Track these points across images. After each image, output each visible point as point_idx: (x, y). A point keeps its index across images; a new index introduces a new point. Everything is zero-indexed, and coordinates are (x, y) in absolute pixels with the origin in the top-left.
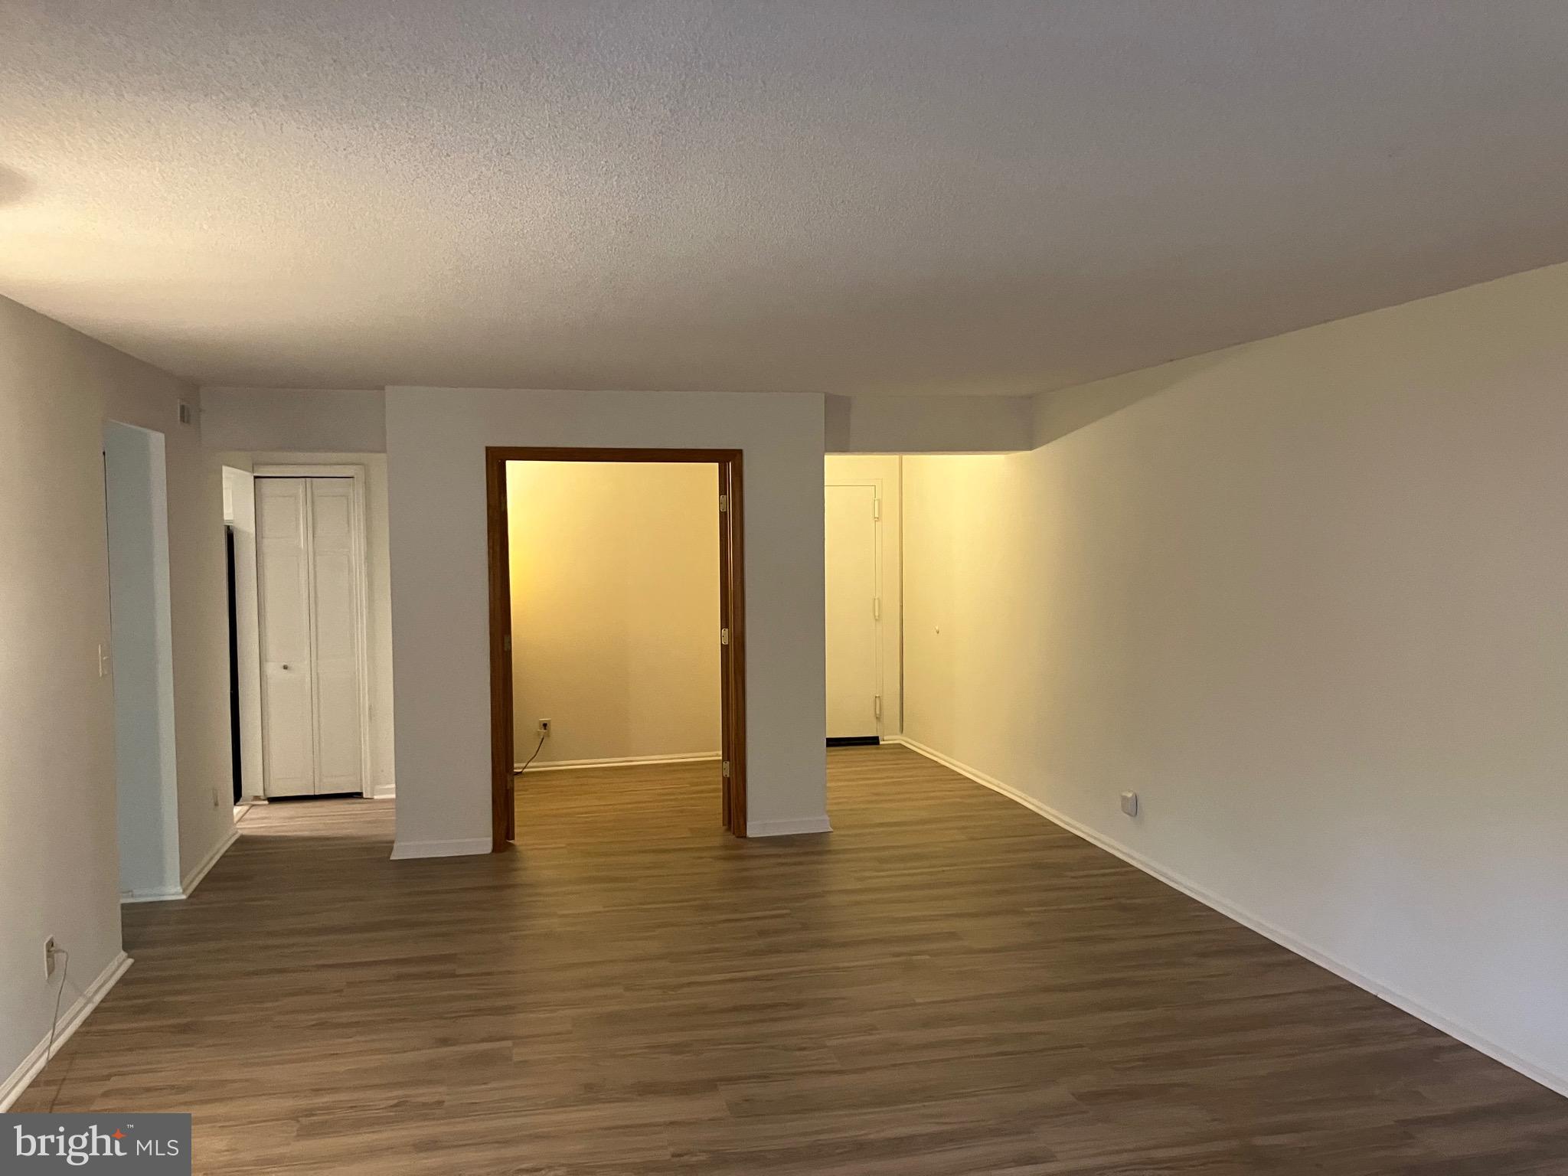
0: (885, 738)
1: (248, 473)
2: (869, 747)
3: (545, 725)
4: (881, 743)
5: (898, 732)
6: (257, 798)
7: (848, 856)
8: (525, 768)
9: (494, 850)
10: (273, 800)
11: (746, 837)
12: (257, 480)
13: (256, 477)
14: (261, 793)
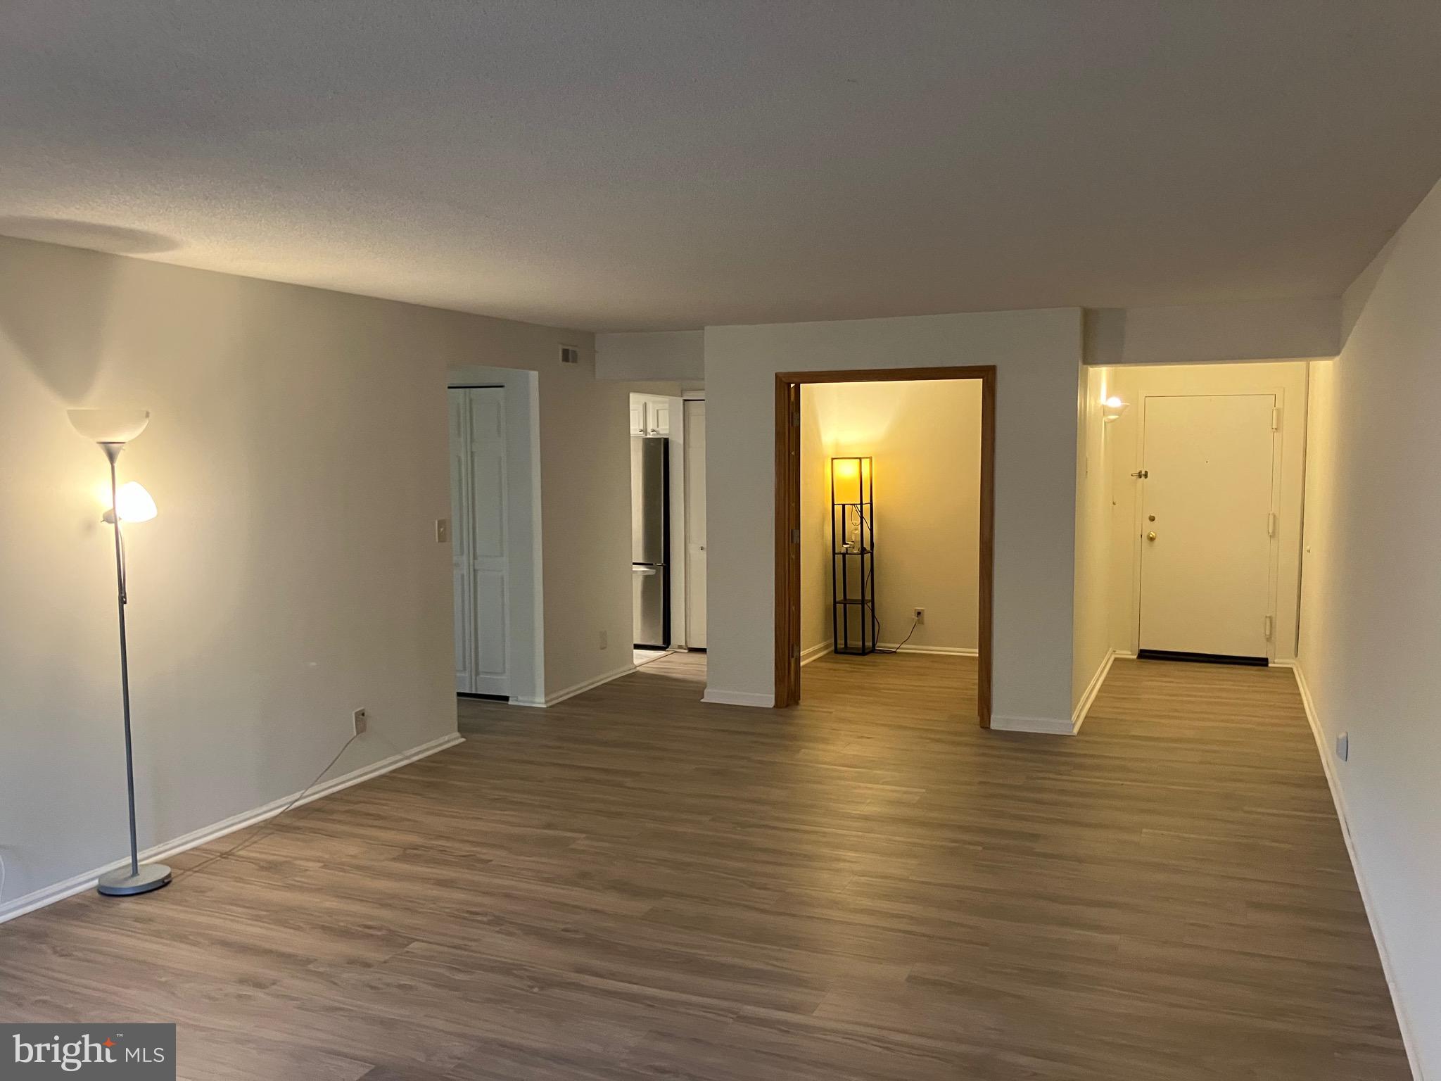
0: (1276, 661)
1: (679, 398)
2: (1249, 667)
3: (919, 613)
4: (1270, 665)
5: (1294, 656)
6: (680, 647)
7: (1064, 759)
8: (898, 649)
9: (776, 706)
10: (693, 650)
11: (989, 728)
12: (686, 402)
13: (685, 400)
14: (683, 644)
